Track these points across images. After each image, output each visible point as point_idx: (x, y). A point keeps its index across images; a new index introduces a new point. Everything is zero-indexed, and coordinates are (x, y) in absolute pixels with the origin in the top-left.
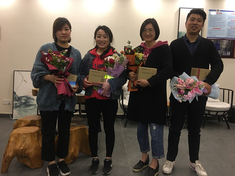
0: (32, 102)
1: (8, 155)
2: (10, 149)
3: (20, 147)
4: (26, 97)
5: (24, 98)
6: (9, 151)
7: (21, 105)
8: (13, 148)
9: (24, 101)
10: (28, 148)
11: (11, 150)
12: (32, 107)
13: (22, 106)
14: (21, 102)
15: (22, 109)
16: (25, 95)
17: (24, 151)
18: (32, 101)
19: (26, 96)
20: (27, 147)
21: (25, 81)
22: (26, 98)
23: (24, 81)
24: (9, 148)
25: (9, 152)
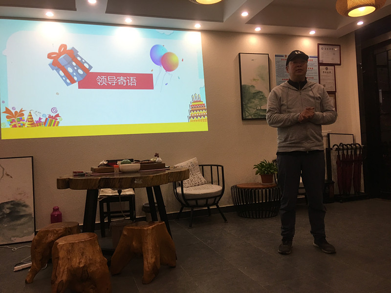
0: (25, 211)
1: (60, 280)
2: (61, 270)
3: (79, 263)
4: (12, 203)
5: (9, 206)
6: (61, 273)
7: (3, 218)
8: (66, 268)
9: (8, 211)
10: (91, 263)
11: (63, 272)
12: (23, 220)
13: (5, 220)
14: (4, 214)
15: (6, 226)
16: (9, 199)
17: (86, 268)
18: (24, 208)
19: (12, 201)
20: (88, 262)
21: (8, 175)
22: (12, 205)
23: (5, 175)
24: (60, 268)
25: (61, 275)
